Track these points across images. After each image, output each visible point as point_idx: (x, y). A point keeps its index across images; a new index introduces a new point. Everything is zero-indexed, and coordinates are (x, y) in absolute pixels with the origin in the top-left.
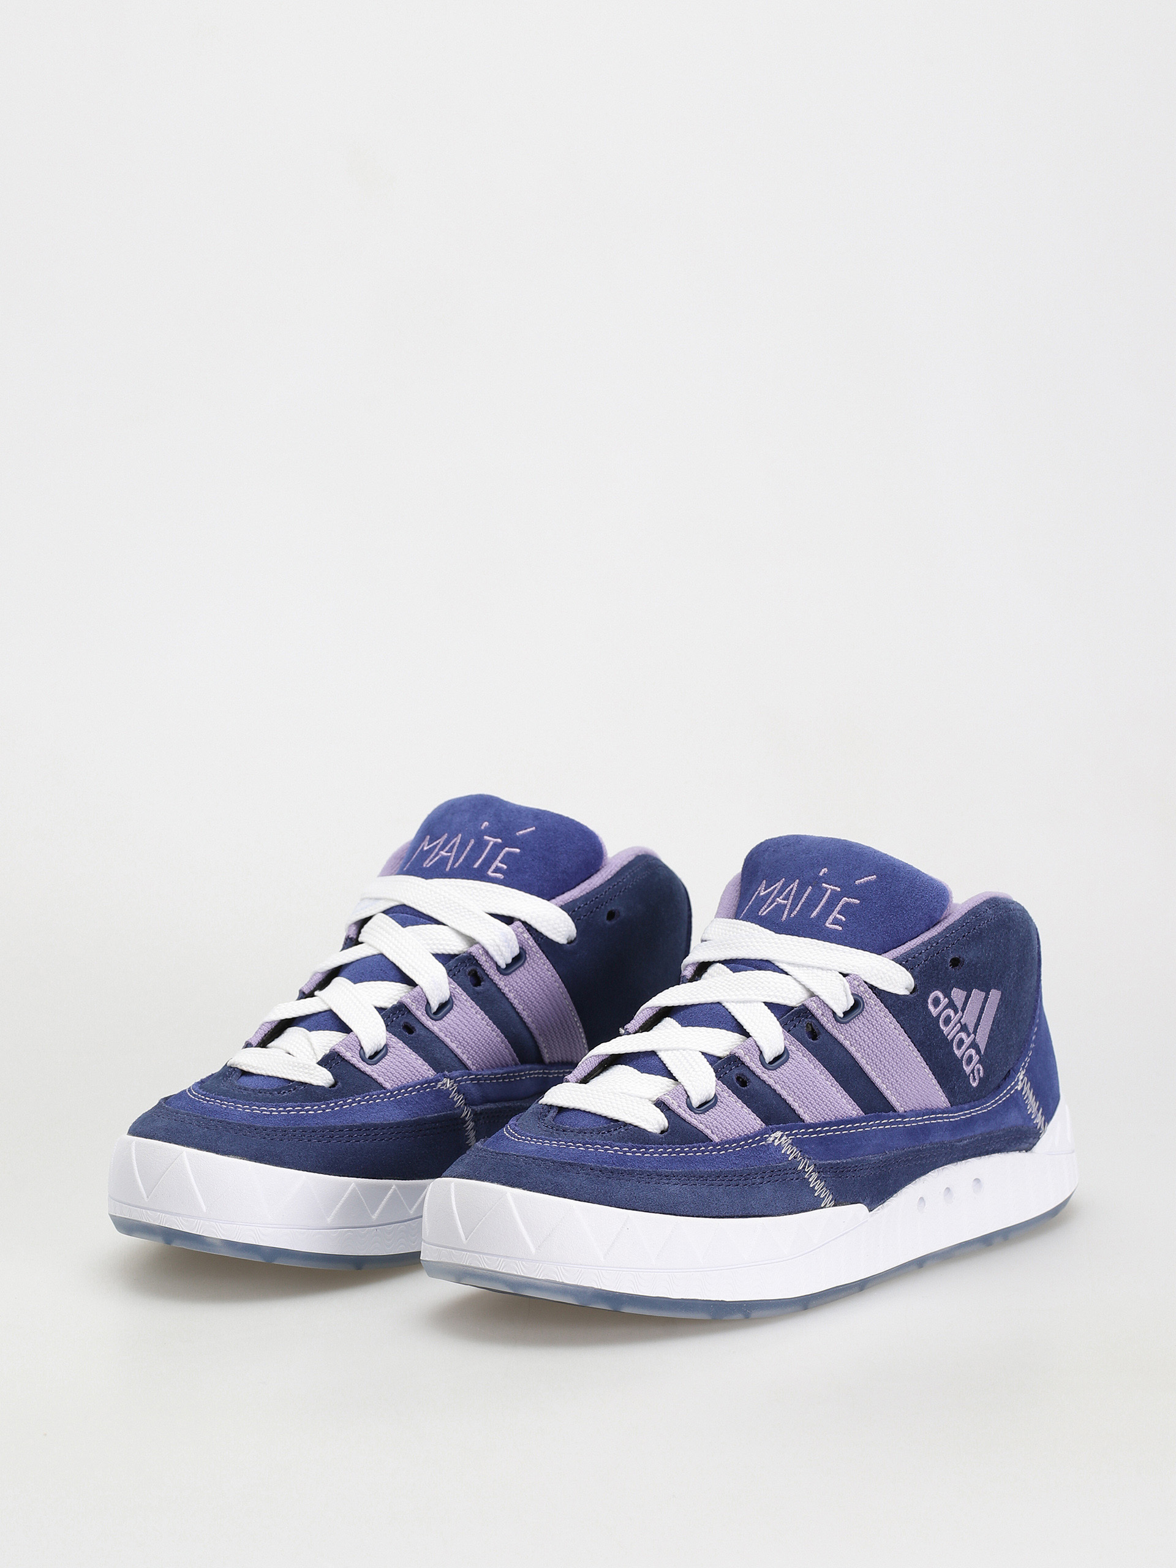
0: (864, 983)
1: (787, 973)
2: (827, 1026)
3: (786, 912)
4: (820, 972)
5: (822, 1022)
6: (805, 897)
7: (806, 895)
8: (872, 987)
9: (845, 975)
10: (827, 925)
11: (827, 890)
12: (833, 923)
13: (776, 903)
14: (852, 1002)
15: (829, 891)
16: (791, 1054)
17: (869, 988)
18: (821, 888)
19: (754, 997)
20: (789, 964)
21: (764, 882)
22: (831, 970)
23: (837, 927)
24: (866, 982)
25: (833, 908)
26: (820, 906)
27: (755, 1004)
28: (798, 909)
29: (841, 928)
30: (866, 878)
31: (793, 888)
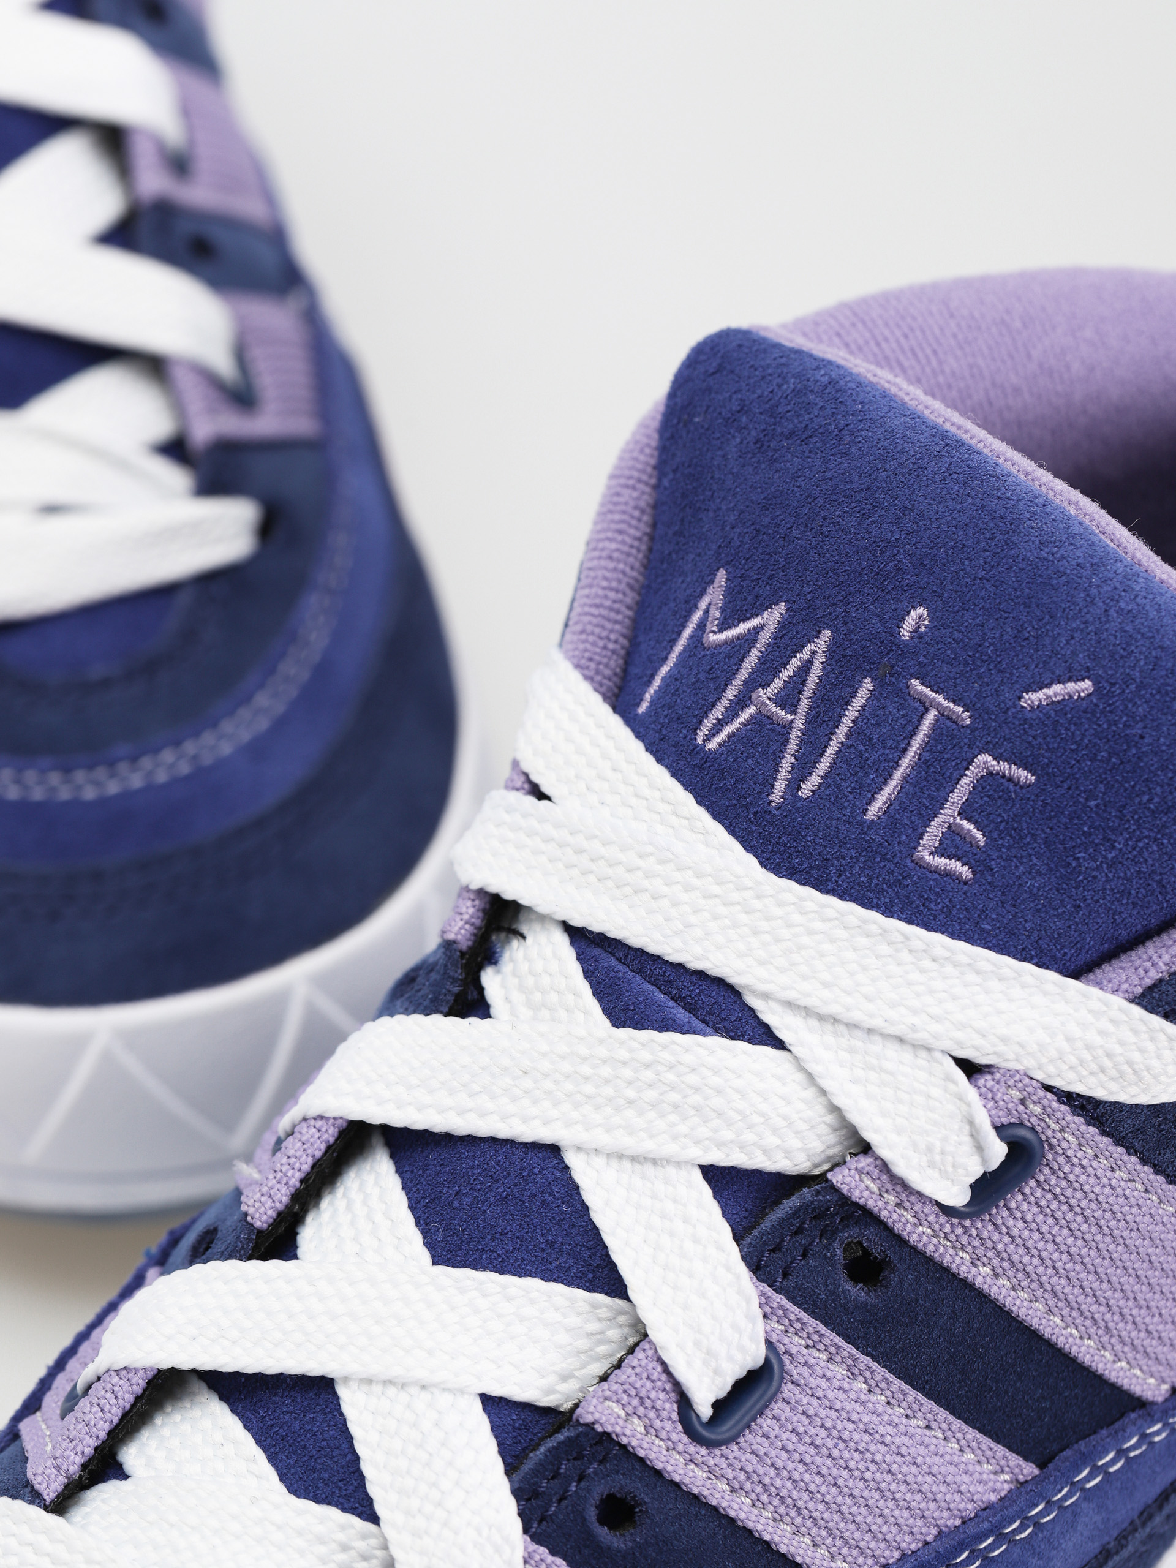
0: (1041, 1093)
1: (780, 1045)
2: (913, 1239)
3: (783, 775)
4: (892, 1051)
5: (898, 1228)
6: (847, 722)
7: (852, 713)
8: (1069, 1098)
9: (970, 1069)
10: (925, 854)
11: (925, 707)
12: (940, 851)
13: (752, 710)
14: (999, 1151)
15: (931, 716)
16: (789, 1366)
17: (1060, 1102)
18: (904, 694)
19: (671, 1149)
20: (789, 1005)
21: (721, 576)
22: (929, 1050)
23: (955, 866)
24: (1048, 1088)
25: (942, 794)
26: (898, 774)
27: (671, 1171)
28: (823, 766)
29: (965, 872)
30: (1057, 688)
31: (810, 662)
